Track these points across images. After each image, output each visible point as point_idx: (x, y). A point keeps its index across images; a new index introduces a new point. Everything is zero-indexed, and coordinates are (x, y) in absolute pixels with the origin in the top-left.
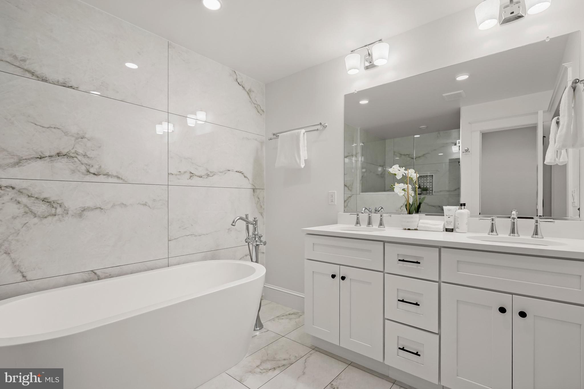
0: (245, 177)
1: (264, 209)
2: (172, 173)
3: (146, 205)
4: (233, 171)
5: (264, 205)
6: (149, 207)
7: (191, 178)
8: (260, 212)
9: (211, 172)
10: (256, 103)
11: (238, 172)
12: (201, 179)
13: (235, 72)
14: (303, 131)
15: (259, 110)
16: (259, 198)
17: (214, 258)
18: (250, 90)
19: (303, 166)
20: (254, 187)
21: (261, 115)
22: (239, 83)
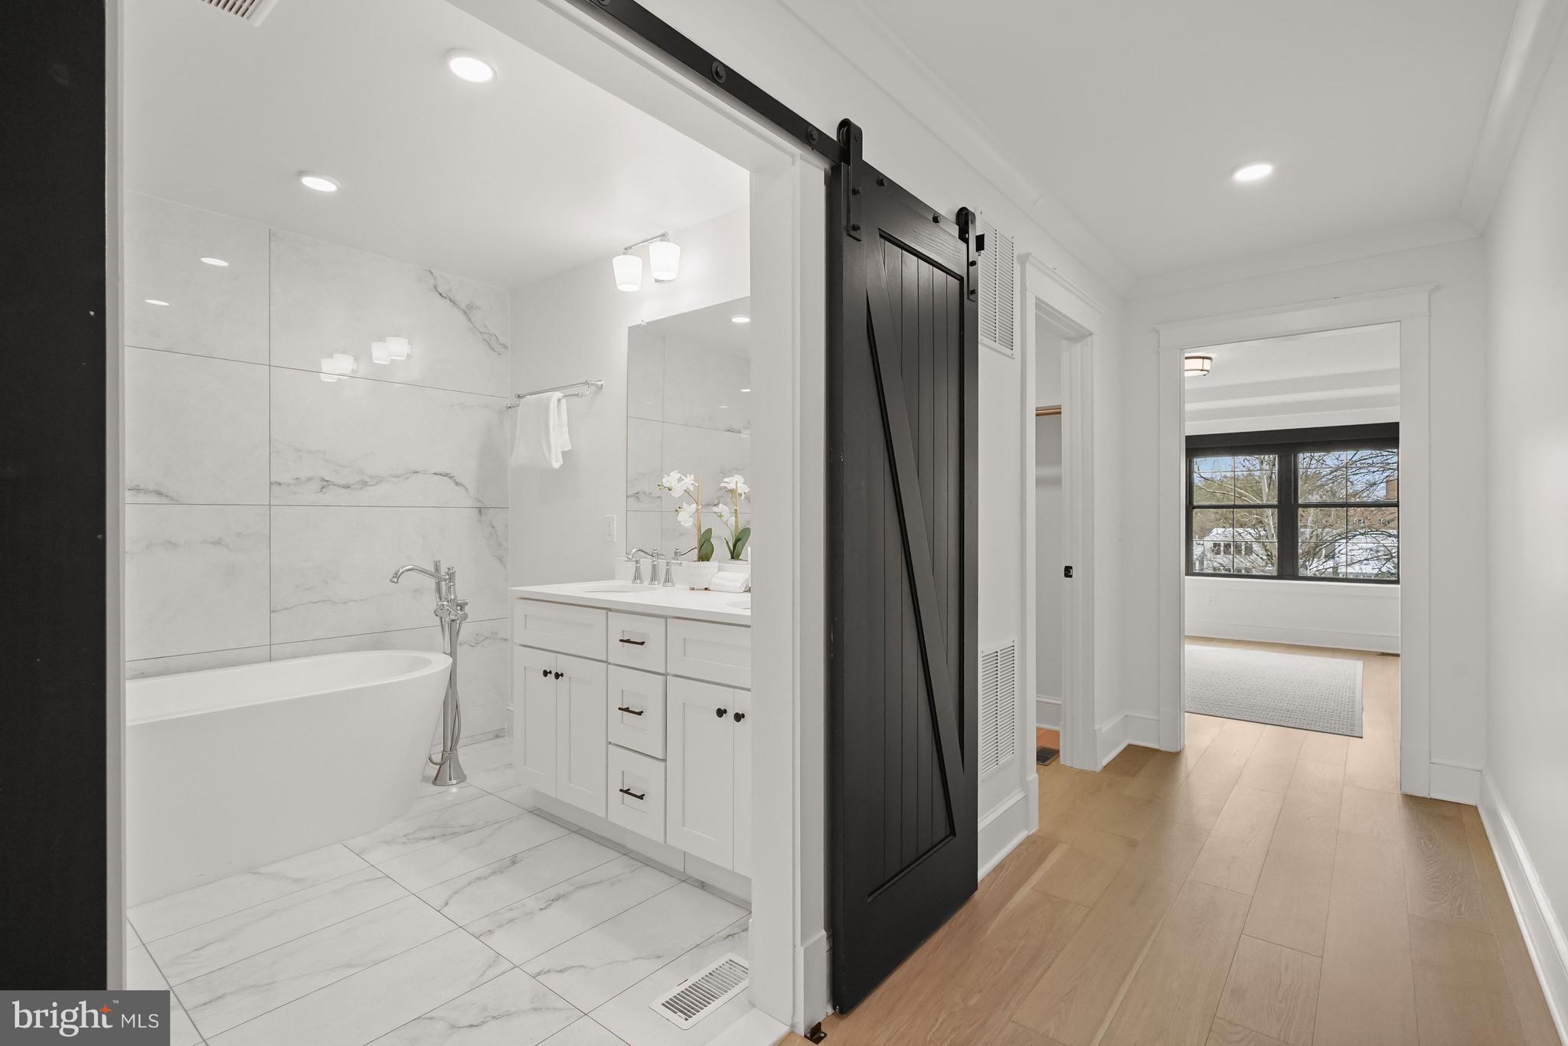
0: (457, 484)
1: (507, 549)
2: (278, 481)
3: (220, 544)
4: (425, 472)
5: (507, 540)
6: (227, 547)
7: (324, 490)
8: (496, 556)
9: (371, 477)
10: (487, 331)
11: (441, 474)
12: (348, 490)
13: (432, 273)
14: (558, 395)
15: (493, 344)
16: (493, 527)
17: (377, 646)
18: (470, 306)
19: (557, 464)
20: (479, 505)
21: (499, 354)
22: (441, 294)
